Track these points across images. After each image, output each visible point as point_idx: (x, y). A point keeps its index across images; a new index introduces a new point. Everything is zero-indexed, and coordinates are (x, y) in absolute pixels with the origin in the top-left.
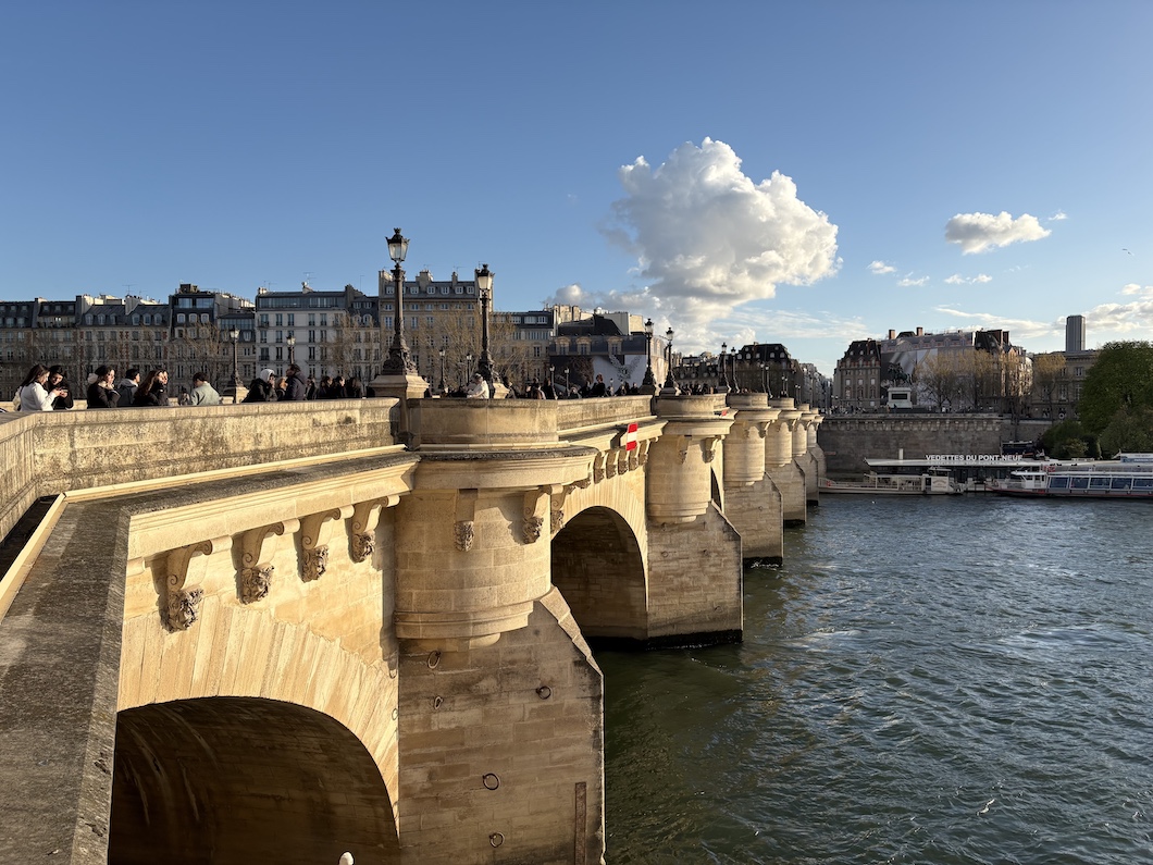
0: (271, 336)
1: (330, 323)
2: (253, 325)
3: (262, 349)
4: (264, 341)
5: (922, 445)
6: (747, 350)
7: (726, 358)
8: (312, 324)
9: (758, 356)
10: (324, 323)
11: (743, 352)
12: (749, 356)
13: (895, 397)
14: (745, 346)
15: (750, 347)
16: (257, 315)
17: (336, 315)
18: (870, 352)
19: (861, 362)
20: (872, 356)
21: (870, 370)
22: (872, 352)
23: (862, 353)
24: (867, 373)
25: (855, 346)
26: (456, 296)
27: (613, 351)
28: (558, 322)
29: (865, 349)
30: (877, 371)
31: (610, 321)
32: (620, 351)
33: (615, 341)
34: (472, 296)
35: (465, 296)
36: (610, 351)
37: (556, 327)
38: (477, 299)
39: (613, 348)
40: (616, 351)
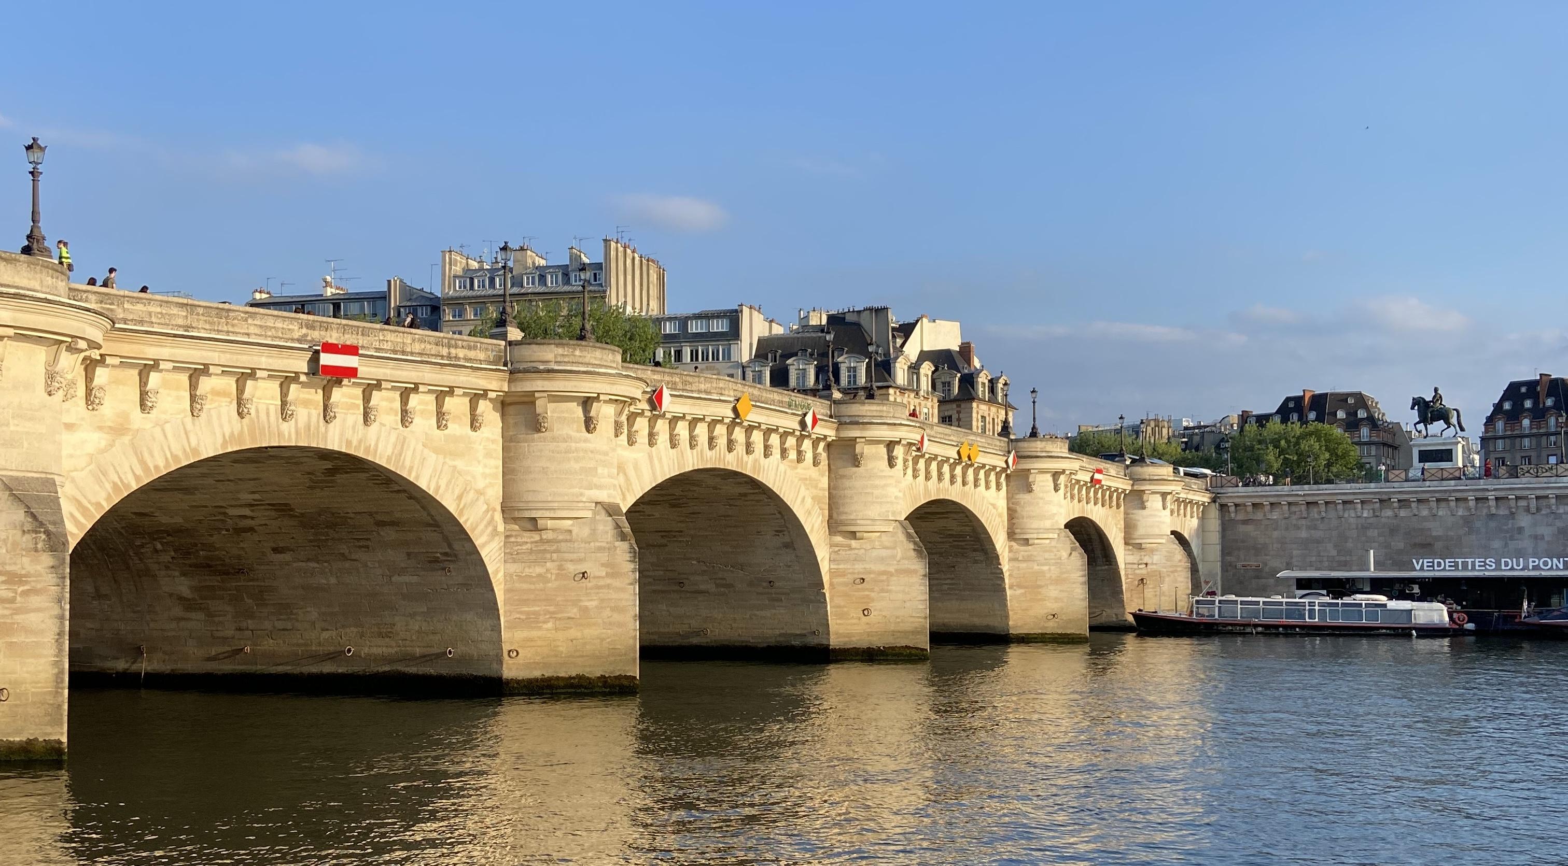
6: (1291, 405)
7: (1251, 422)
9: (1312, 415)
11: (1283, 408)
12: (1294, 417)
13: (1427, 457)
14: (1288, 399)
18: (1544, 403)
19: (1526, 422)
20: (1549, 409)
21: (1545, 437)
22: (1549, 402)
23: (1528, 404)
24: (1539, 444)
25: (1513, 391)
26: (571, 289)
27: (849, 382)
28: (755, 330)
29: (1536, 397)
30: (1559, 439)
31: (855, 325)
32: (861, 381)
33: (852, 362)
34: (598, 288)
35: (586, 288)
36: (843, 382)
37: (748, 338)
38: (605, 291)
39: (849, 377)
40: (855, 382)
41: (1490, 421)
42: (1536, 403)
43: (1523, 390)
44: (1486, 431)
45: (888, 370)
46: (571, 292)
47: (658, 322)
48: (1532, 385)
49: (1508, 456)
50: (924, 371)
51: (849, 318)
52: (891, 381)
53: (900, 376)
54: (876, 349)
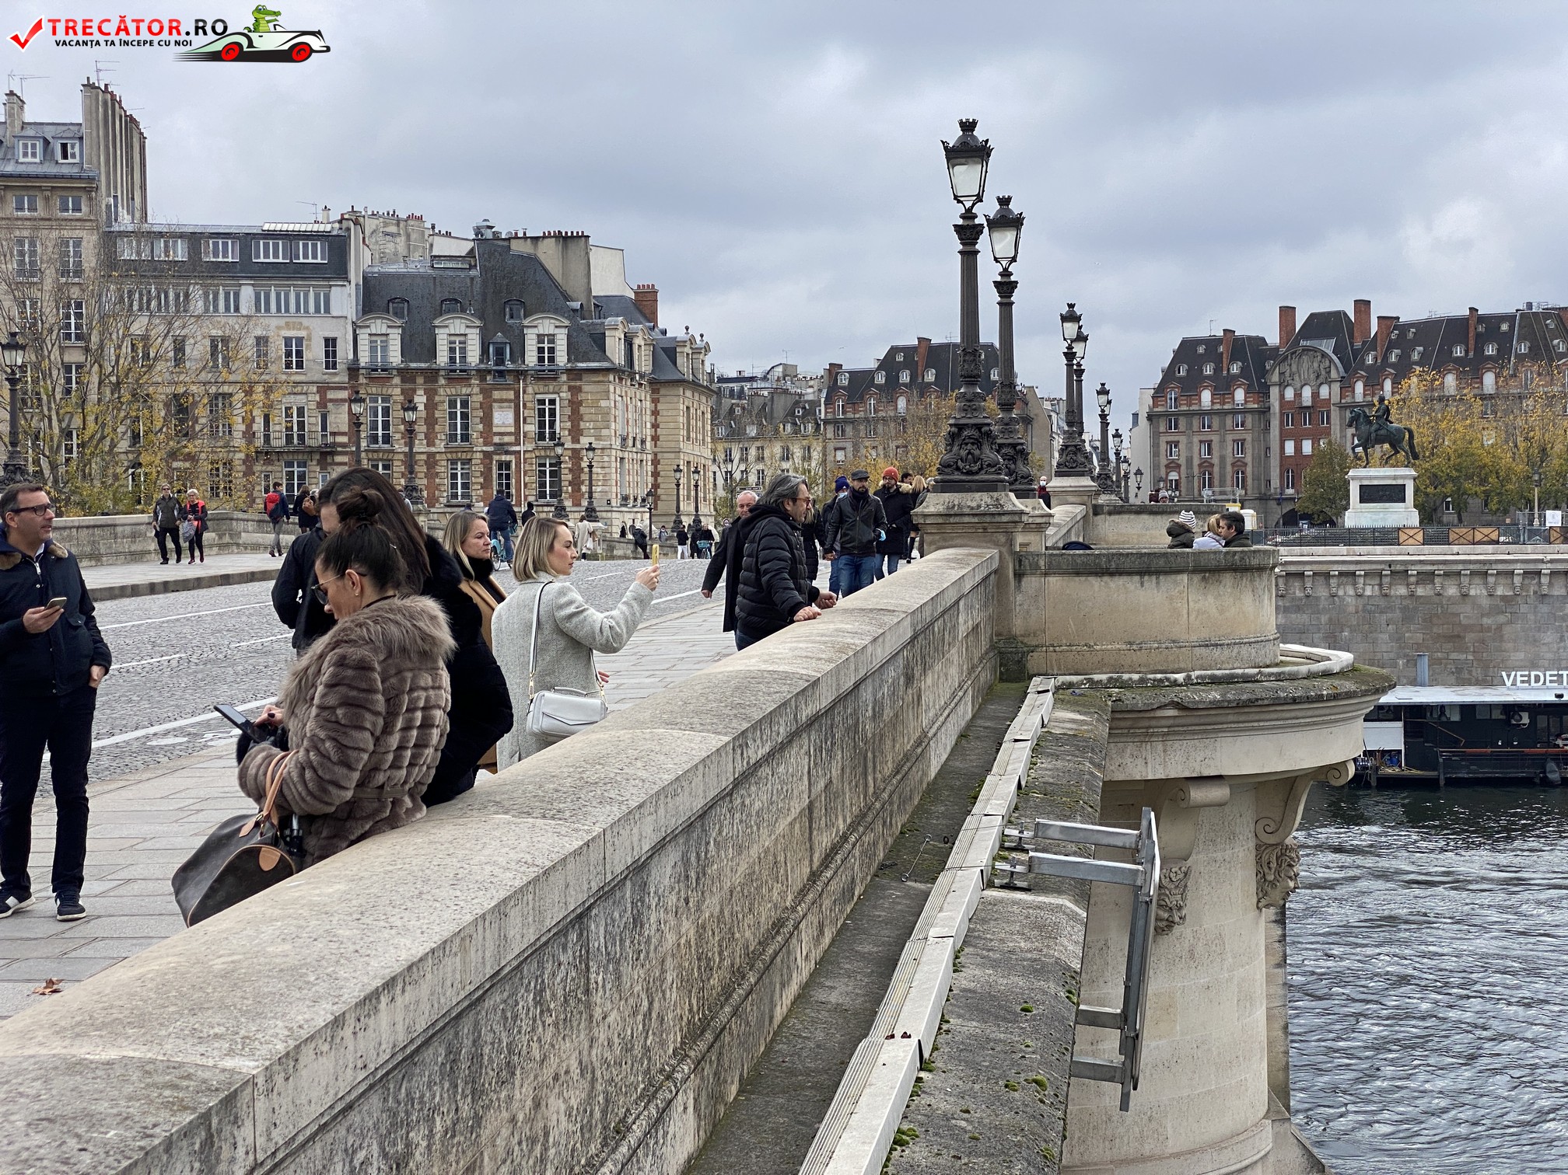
5: (1470, 637)
6: (900, 358)
7: (844, 381)
9: (930, 376)
11: (888, 363)
12: (905, 377)
13: (1371, 494)
14: (894, 350)
15: (908, 351)
18: (1229, 369)
19: (1206, 396)
20: (1235, 377)
21: (1230, 416)
22: (1235, 369)
23: (1208, 370)
24: (1223, 425)
25: (1187, 350)
26: (21, 169)
27: (541, 359)
28: (361, 260)
29: (1218, 360)
30: (1249, 419)
31: (533, 261)
32: (562, 359)
33: (546, 326)
34: (75, 171)
35: (49, 169)
36: (531, 359)
37: (355, 276)
38: (91, 179)
39: (541, 350)
40: (552, 359)
41: (1159, 392)
42: (1218, 369)
43: (1201, 350)
44: (1155, 405)
45: (600, 341)
46: (20, 176)
47: (195, 239)
48: (1212, 343)
49: (1183, 439)
50: (638, 341)
51: (517, 247)
52: (607, 359)
53: (615, 350)
54: (576, 305)
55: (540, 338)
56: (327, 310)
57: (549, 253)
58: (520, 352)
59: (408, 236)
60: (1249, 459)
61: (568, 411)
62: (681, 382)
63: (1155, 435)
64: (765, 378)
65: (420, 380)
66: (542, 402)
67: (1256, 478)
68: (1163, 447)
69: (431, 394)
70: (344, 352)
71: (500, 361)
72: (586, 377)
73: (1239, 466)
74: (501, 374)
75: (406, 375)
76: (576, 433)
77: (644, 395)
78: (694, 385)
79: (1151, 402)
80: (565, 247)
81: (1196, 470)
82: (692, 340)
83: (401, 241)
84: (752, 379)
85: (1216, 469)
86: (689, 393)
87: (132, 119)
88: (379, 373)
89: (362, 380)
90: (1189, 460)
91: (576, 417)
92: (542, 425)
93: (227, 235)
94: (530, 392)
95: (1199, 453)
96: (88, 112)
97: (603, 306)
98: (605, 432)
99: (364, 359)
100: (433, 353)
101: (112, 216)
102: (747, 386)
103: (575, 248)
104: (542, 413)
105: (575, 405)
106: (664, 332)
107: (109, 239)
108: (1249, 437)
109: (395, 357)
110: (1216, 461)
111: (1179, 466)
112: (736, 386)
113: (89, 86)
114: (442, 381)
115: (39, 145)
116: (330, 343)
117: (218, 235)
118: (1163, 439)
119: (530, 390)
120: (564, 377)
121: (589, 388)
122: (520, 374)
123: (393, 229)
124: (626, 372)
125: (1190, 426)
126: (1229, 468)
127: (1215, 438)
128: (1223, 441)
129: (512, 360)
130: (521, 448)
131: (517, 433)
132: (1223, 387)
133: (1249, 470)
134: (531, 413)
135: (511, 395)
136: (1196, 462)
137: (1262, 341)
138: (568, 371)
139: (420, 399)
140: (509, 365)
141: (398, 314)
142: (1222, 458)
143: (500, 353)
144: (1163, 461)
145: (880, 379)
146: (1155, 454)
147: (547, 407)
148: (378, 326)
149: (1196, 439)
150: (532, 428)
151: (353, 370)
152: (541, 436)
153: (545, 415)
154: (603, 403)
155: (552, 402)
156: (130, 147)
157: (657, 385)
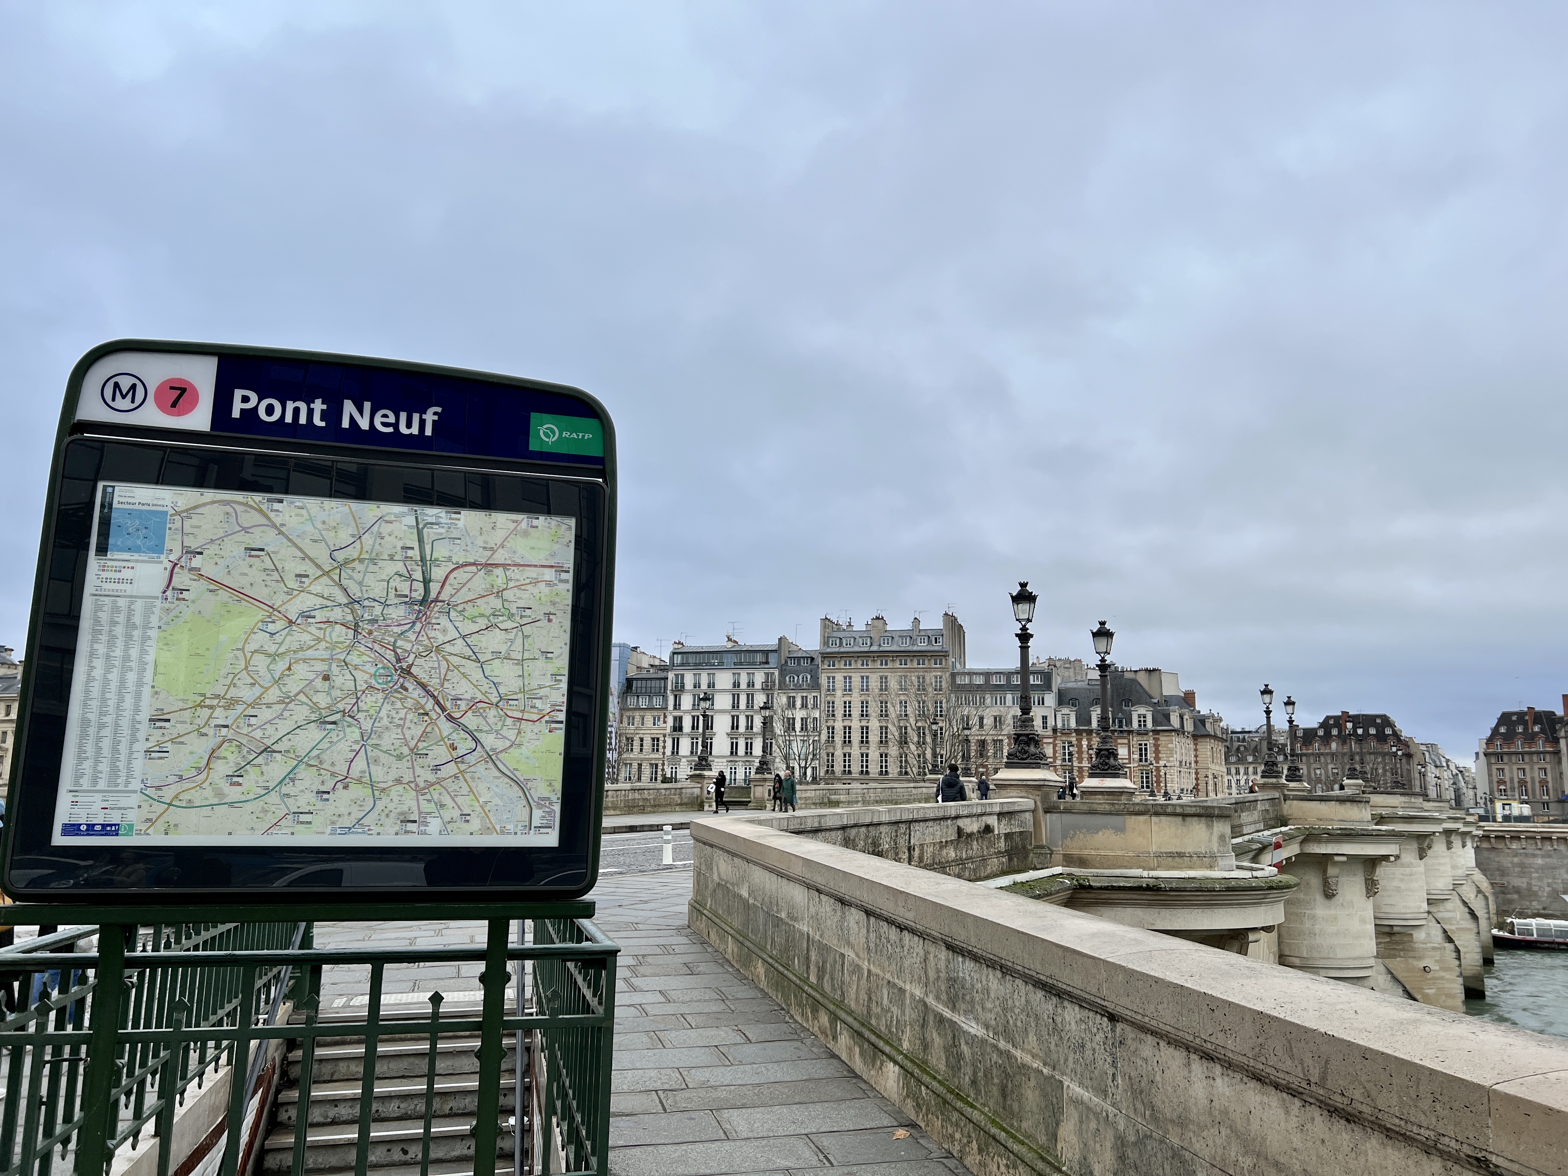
0: (687, 702)
1: (758, 686)
2: (665, 688)
3: (675, 718)
4: (677, 706)
6: (1331, 722)
7: (1300, 734)
8: (736, 685)
10: (750, 684)
11: (1325, 724)
12: (1335, 732)
14: (1328, 718)
15: (1336, 718)
16: (671, 675)
17: (767, 674)
18: (1532, 729)
19: (1519, 743)
20: (1537, 733)
21: (1536, 755)
22: (1536, 729)
23: (1520, 729)
24: (1531, 760)
25: (1505, 719)
26: (919, 649)
27: (1140, 725)
28: (1057, 682)
29: (1525, 724)
30: (1548, 757)
31: (1134, 681)
32: (1150, 725)
33: (1142, 710)
34: (939, 648)
35: (930, 648)
36: (1135, 725)
37: (1055, 689)
38: (946, 652)
39: (1140, 721)
40: (1145, 725)
41: (1490, 741)
42: (1526, 729)
43: (1514, 718)
44: (1488, 748)
45: (1167, 717)
46: (919, 652)
47: (988, 675)
48: (1521, 715)
49: (1506, 767)
50: (1185, 717)
51: (1127, 675)
52: (1171, 725)
53: (1175, 721)
54: (1156, 701)
55: (1139, 716)
56: (1043, 704)
57: (1142, 679)
58: (1129, 722)
59: (1075, 669)
60: (1549, 779)
61: (1153, 749)
62: (1208, 736)
63: (1489, 764)
64: (1257, 732)
65: (1084, 734)
66: (1141, 745)
67: (1555, 790)
68: (1494, 771)
69: (1089, 740)
70: (1051, 722)
71: (1121, 726)
72: (1161, 734)
73: (1543, 783)
74: (1121, 732)
75: (1078, 732)
76: (1157, 759)
77: (1190, 741)
78: (1215, 737)
79: (1485, 746)
80: (1150, 675)
81: (1516, 785)
82: (1213, 716)
83: (1072, 670)
84: (1249, 732)
85: (1529, 785)
86: (1212, 741)
87: (961, 626)
88: (1067, 732)
89: (1059, 734)
90: (1512, 780)
91: (1157, 751)
92: (1141, 755)
93: (1001, 673)
94: (1135, 740)
95: (1517, 775)
96: (945, 625)
97: (1167, 701)
98: (1171, 759)
99: (1059, 725)
100: (1090, 723)
101: (954, 666)
102: (1247, 736)
103: (1155, 675)
104: (1141, 750)
105: (1157, 746)
106: (1199, 712)
107: (953, 676)
108: (1548, 767)
109: (1073, 724)
110: (1528, 779)
111: (1505, 782)
112: (1241, 736)
113: (946, 614)
114: (1094, 735)
115: (926, 638)
116: (1045, 718)
117: (997, 673)
118: (1494, 767)
119: (1135, 739)
120: (1151, 734)
121: (1163, 739)
122: (1130, 732)
123: (1068, 665)
124: (1181, 731)
125: (1510, 760)
126: (1537, 784)
127: (1527, 767)
128: (1532, 769)
129: (1126, 725)
130: (1132, 765)
131: (1129, 759)
132: (1530, 738)
133: (1550, 785)
134: (1136, 750)
135: (1126, 741)
136: (1516, 780)
137: (1553, 713)
138: (1153, 731)
139: (1085, 743)
140: (1125, 728)
141: (1074, 705)
142: (1533, 779)
143: (1120, 722)
144: (1495, 779)
145: (1321, 733)
146: (1490, 775)
147: (1143, 747)
148: (1065, 711)
149: (1515, 767)
150: (1136, 756)
151: (1055, 730)
152: (1141, 760)
153: (1143, 751)
154: (1170, 746)
155: (1146, 745)
156: (960, 637)
157: (1196, 737)
